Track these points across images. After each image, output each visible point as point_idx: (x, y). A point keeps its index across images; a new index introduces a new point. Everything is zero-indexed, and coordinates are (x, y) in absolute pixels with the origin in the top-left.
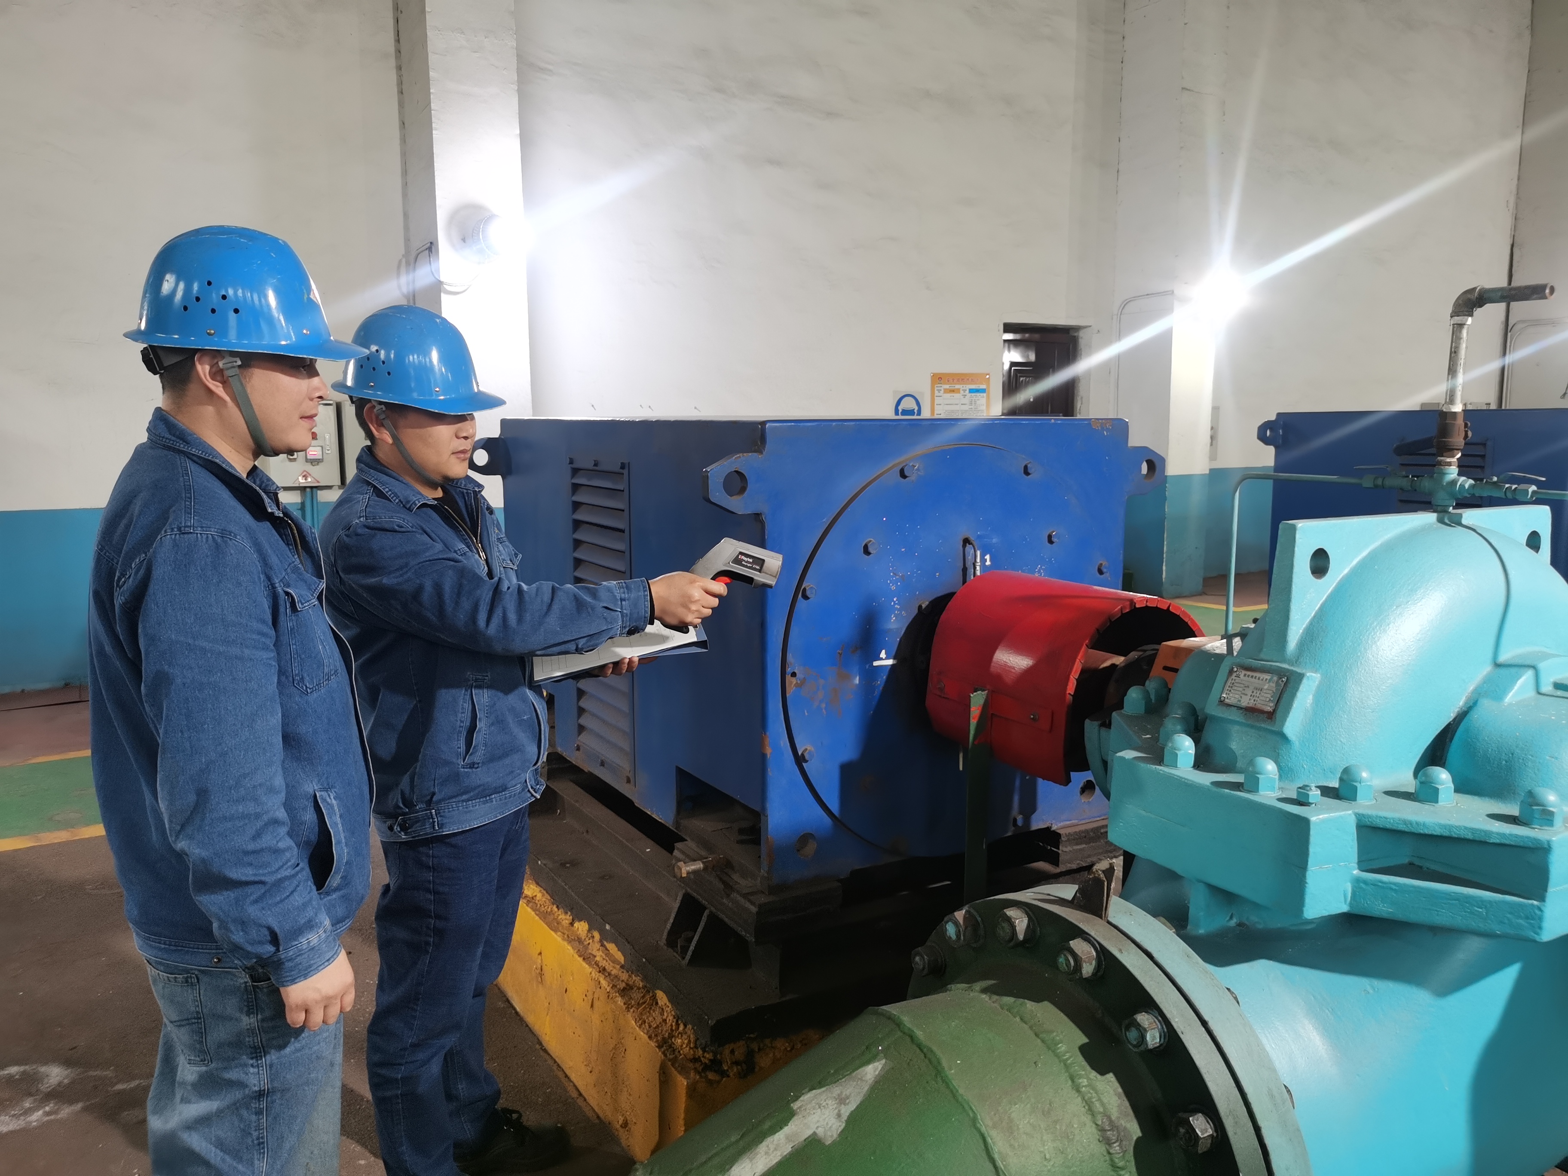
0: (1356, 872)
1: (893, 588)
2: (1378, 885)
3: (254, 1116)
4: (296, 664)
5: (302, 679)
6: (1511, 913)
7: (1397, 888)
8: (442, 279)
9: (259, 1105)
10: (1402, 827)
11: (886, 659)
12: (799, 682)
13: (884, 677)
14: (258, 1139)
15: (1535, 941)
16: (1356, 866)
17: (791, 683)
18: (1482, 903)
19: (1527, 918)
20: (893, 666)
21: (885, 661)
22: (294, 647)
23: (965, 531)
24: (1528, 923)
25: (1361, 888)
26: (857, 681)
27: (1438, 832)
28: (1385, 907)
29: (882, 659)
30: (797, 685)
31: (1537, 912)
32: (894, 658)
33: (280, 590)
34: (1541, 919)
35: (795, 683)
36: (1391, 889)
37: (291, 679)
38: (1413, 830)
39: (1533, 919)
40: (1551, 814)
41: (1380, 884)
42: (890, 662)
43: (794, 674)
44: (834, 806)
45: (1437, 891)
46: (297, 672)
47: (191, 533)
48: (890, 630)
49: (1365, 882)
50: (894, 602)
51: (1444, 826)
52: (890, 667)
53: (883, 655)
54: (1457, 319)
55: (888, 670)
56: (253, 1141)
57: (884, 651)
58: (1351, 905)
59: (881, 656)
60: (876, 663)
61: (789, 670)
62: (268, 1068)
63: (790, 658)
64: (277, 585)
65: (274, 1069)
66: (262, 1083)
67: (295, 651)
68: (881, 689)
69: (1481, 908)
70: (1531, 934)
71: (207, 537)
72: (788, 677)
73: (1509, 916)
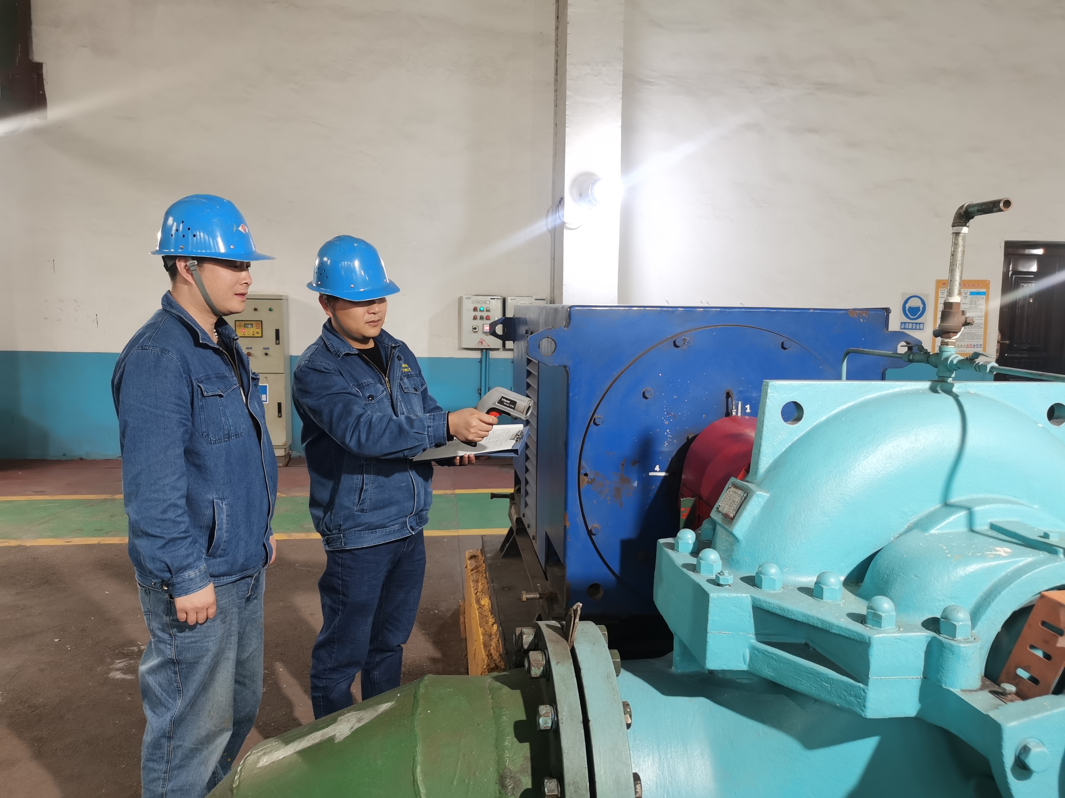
0: (754, 641)
1: (666, 423)
2: (765, 654)
3: (173, 674)
4: (204, 426)
5: (208, 435)
6: (845, 691)
7: (776, 658)
8: (565, 221)
9: (175, 668)
10: (778, 612)
11: (659, 471)
12: (590, 480)
13: (658, 484)
14: (177, 687)
15: (860, 716)
16: (754, 637)
17: (584, 480)
18: (828, 680)
19: (856, 696)
20: (665, 476)
21: (659, 473)
22: (203, 416)
23: (727, 387)
24: (857, 701)
25: (755, 654)
26: (636, 484)
27: (800, 619)
28: (769, 671)
29: (656, 471)
30: (588, 482)
31: (863, 694)
32: (667, 472)
33: (195, 384)
34: (864, 699)
35: (587, 480)
36: (773, 658)
37: (201, 434)
38: (785, 615)
39: (860, 699)
40: (880, 617)
41: (766, 653)
42: (663, 474)
43: (586, 475)
44: (616, 568)
45: (801, 665)
46: (204, 430)
47: (147, 349)
48: (663, 452)
49: (758, 650)
50: (667, 433)
51: (804, 615)
52: (663, 477)
53: (657, 468)
54: (956, 229)
55: (661, 479)
56: (175, 688)
57: (658, 466)
58: (749, 665)
59: (655, 469)
60: (651, 474)
61: (582, 472)
62: (176, 647)
63: (583, 463)
64: (193, 381)
65: (179, 648)
66: (172, 655)
67: (203, 419)
68: (655, 492)
69: (827, 683)
70: (859, 710)
71: (155, 352)
72: (582, 477)
73: (844, 693)
